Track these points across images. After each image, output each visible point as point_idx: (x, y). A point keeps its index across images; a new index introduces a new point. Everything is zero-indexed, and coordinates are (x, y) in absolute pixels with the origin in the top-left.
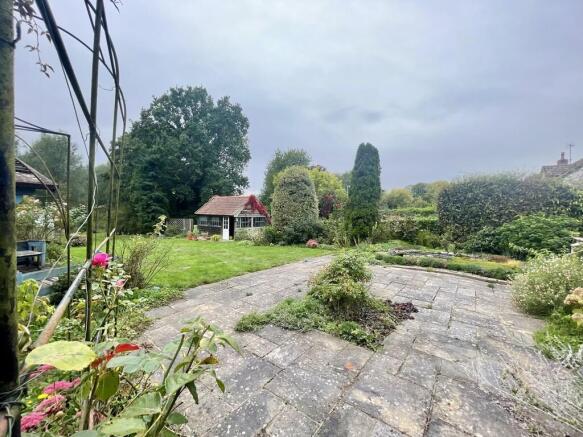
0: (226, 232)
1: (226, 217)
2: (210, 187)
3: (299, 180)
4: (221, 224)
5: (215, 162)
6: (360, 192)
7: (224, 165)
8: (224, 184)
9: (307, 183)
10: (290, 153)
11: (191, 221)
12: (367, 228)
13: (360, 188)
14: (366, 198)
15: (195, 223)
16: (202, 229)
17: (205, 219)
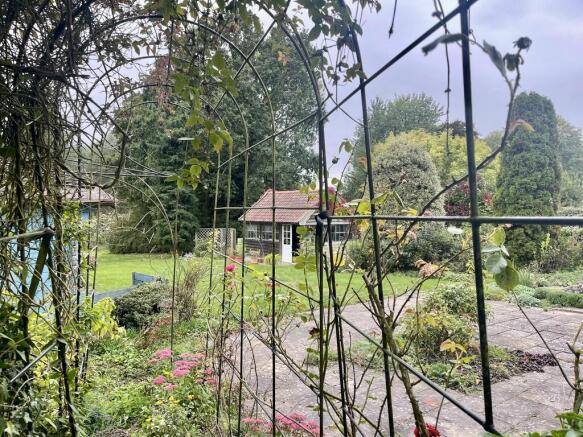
0: (287, 249)
1: (287, 225)
2: (260, 176)
3: (408, 161)
4: (278, 237)
5: (268, 132)
6: (518, 181)
7: (283, 136)
8: (283, 169)
9: (423, 167)
10: (400, 103)
11: (232, 232)
12: (530, 245)
13: (517, 173)
14: (527, 191)
15: (239, 235)
16: (251, 245)
17: (253, 229)
